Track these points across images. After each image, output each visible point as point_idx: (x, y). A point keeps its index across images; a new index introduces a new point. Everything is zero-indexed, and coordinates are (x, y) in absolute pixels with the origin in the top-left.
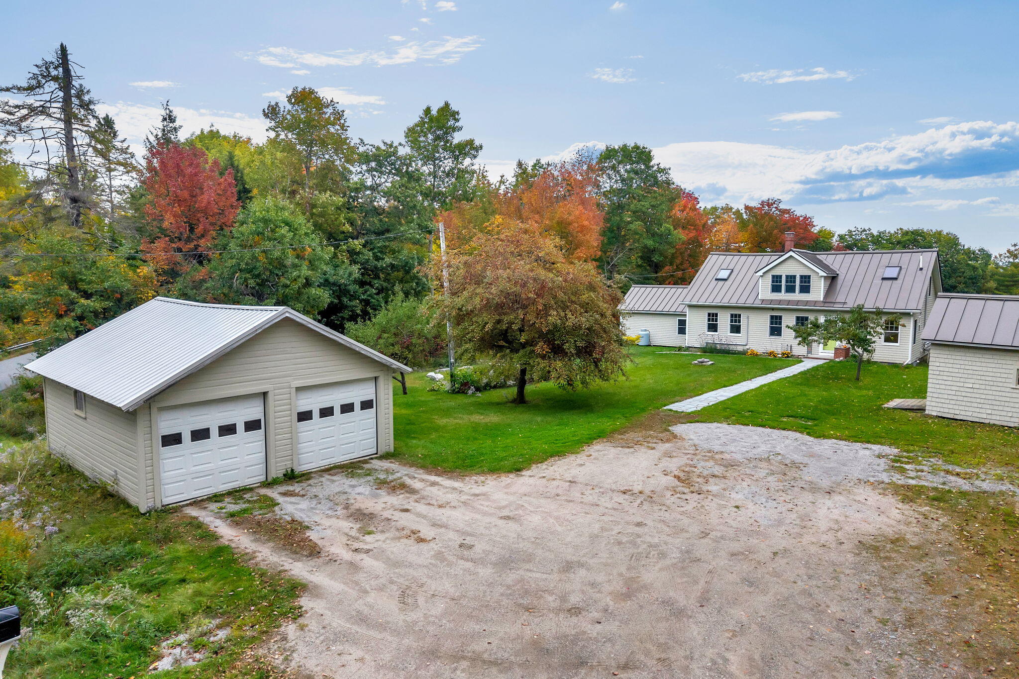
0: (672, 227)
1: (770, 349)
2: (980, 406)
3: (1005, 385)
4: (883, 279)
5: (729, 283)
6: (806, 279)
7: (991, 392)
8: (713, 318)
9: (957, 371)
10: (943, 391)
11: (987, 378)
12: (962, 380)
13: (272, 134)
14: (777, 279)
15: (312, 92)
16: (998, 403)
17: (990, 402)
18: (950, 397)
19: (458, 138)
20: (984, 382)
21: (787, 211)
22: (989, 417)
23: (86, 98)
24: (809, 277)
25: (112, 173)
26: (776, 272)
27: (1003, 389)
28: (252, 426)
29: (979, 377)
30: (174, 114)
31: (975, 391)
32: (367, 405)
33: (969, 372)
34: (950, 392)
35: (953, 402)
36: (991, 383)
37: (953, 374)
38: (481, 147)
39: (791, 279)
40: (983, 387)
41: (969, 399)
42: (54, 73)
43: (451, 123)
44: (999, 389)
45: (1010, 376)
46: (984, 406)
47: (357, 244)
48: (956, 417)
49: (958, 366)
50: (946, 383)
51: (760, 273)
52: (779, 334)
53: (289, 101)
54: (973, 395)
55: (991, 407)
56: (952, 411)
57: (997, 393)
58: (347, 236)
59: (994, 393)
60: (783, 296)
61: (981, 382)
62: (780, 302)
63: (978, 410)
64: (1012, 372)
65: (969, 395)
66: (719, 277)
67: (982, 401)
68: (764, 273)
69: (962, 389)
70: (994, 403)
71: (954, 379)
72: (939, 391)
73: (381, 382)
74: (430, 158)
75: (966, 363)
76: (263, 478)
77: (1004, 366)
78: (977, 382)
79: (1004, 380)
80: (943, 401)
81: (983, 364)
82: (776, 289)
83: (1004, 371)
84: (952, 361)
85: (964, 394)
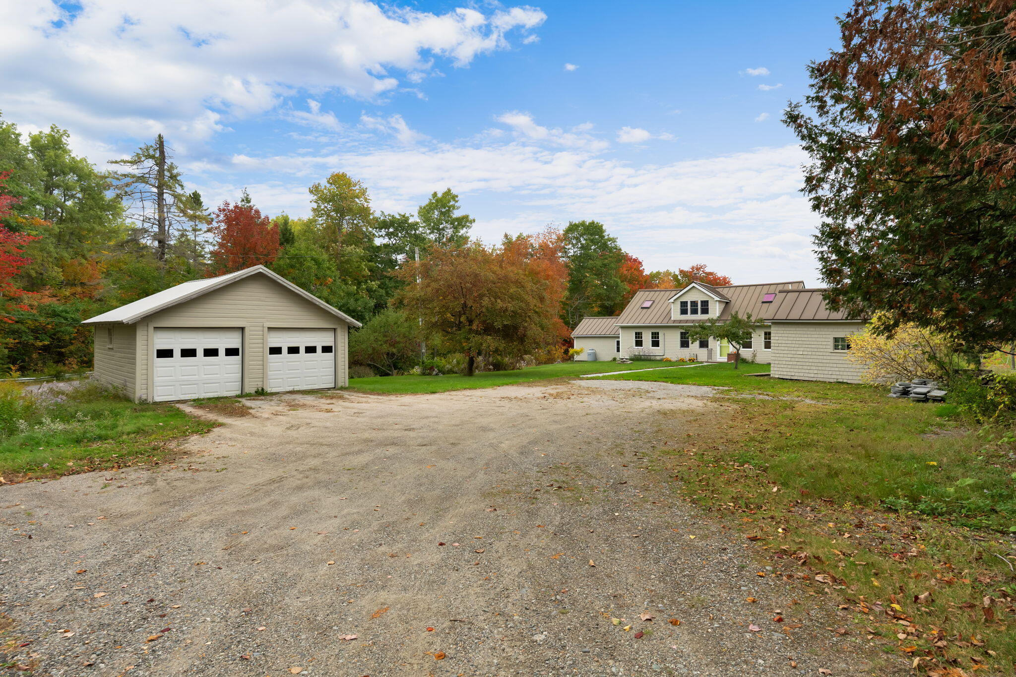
0: (619, 281)
1: (680, 357)
2: (809, 368)
3: (826, 350)
4: (763, 302)
5: (650, 310)
6: (705, 304)
7: (816, 357)
8: (638, 335)
9: (790, 342)
10: (782, 359)
11: (813, 346)
12: (795, 349)
13: (315, 205)
14: (684, 304)
15: (344, 175)
16: (822, 365)
17: (816, 364)
18: (787, 363)
19: (456, 214)
20: (810, 349)
21: (711, 274)
22: (816, 376)
23: (175, 172)
24: (708, 301)
25: (197, 233)
26: (684, 299)
27: (824, 354)
28: (231, 352)
29: (807, 346)
30: (250, 197)
31: (805, 356)
32: (327, 349)
33: (799, 342)
34: (787, 359)
35: (790, 367)
36: (816, 350)
37: (788, 345)
38: (474, 221)
39: (694, 304)
40: (810, 353)
41: (801, 364)
42: (151, 152)
43: (452, 203)
44: (821, 354)
45: (828, 343)
46: (812, 368)
47: (374, 284)
48: (793, 378)
49: (792, 339)
50: (784, 352)
51: (672, 300)
52: (688, 346)
53: (328, 182)
54: (803, 360)
55: (817, 368)
56: (789, 374)
57: (821, 357)
58: (366, 279)
59: (818, 357)
60: (689, 316)
61: (808, 350)
62: (687, 321)
63: (807, 371)
64: (829, 340)
65: (800, 360)
66: (644, 306)
67: (810, 364)
68: (675, 300)
69: (795, 356)
70: (819, 365)
71: (789, 349)
72: (779, 359)
73: (339, 332)
74: (435, 228)
75: (797, 336)
76: (239, 392)
77: (824, 336)
78: (806, 349)
79: (824, 347)
80: (782, 366)
81: (809, 336)
82: (684, 312)
83: (824, 340)
84: (786, 335)
85: (797, 360)
